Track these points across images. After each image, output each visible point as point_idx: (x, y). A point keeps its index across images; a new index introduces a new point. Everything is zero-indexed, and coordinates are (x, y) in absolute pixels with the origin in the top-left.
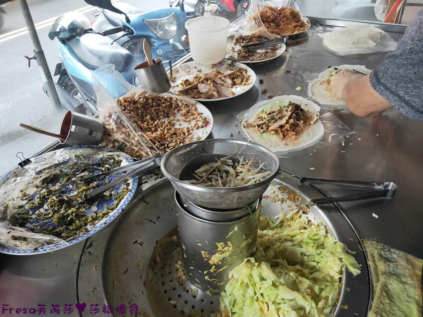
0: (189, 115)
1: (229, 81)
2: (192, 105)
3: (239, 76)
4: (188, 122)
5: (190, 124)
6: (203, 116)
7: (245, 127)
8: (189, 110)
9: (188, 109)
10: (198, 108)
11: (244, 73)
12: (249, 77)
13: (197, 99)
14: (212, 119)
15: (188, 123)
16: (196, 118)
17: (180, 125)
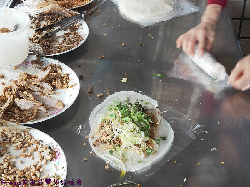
0: (26, 147)
1: (48, 86)
2: (24, 132)
3: (56, 76)
4: (30, 156)
5: (33, 158)
6: (44, 144)
7: (95, 145)
8: (24, 140)
9: (22, 140)
10: (33, 135)
11: (59, 71)
12: (68, 75)
13: (26, 122)
14: (59, 147)
15: (31, 158)
16: (37, 148)
17: (22, 163)
